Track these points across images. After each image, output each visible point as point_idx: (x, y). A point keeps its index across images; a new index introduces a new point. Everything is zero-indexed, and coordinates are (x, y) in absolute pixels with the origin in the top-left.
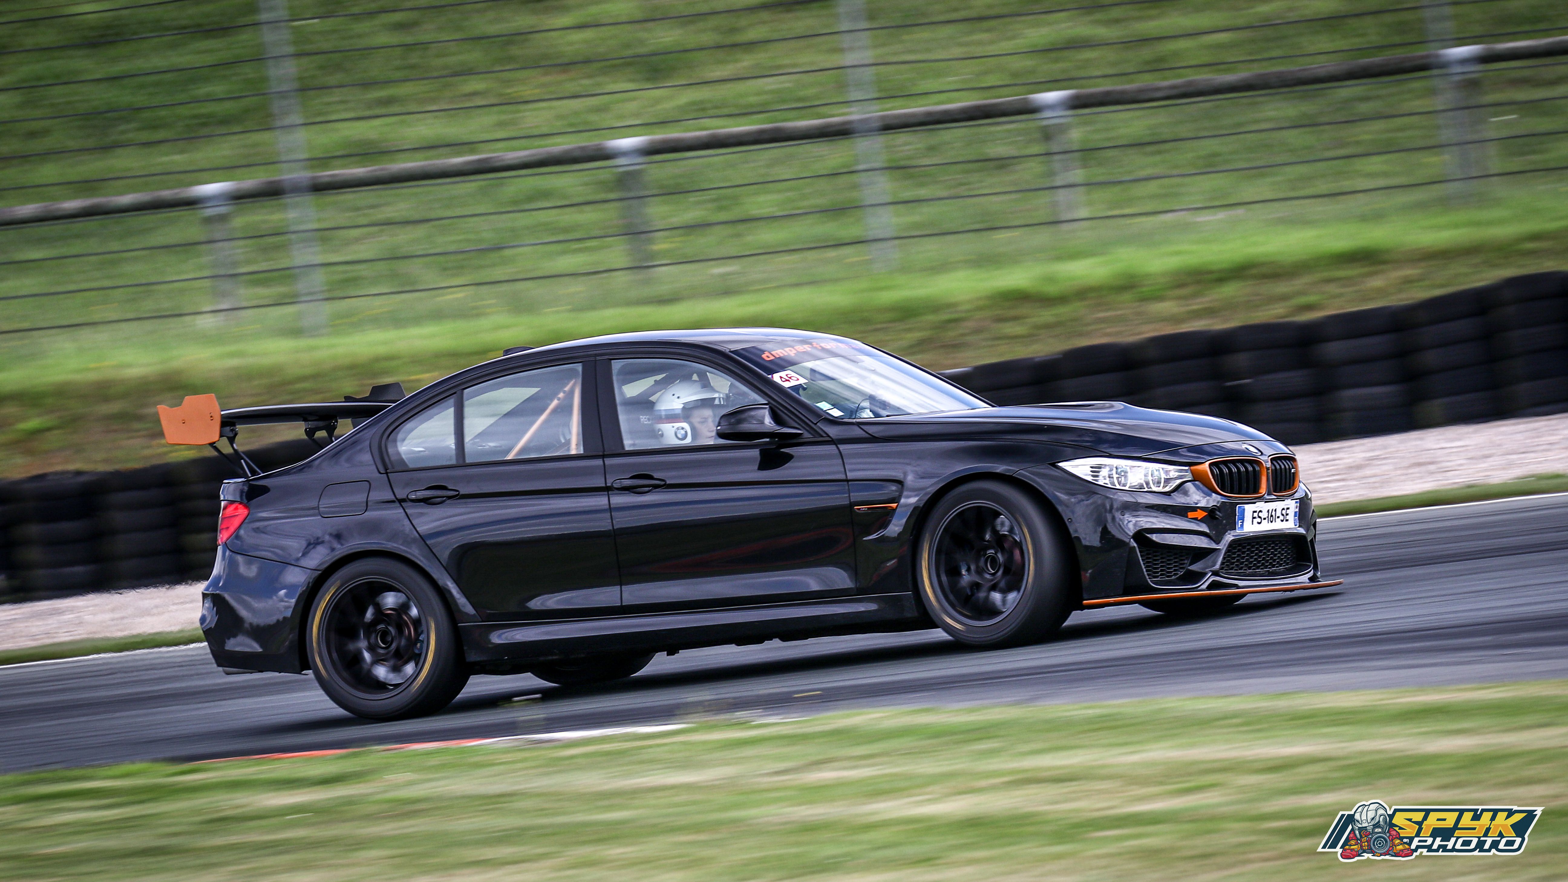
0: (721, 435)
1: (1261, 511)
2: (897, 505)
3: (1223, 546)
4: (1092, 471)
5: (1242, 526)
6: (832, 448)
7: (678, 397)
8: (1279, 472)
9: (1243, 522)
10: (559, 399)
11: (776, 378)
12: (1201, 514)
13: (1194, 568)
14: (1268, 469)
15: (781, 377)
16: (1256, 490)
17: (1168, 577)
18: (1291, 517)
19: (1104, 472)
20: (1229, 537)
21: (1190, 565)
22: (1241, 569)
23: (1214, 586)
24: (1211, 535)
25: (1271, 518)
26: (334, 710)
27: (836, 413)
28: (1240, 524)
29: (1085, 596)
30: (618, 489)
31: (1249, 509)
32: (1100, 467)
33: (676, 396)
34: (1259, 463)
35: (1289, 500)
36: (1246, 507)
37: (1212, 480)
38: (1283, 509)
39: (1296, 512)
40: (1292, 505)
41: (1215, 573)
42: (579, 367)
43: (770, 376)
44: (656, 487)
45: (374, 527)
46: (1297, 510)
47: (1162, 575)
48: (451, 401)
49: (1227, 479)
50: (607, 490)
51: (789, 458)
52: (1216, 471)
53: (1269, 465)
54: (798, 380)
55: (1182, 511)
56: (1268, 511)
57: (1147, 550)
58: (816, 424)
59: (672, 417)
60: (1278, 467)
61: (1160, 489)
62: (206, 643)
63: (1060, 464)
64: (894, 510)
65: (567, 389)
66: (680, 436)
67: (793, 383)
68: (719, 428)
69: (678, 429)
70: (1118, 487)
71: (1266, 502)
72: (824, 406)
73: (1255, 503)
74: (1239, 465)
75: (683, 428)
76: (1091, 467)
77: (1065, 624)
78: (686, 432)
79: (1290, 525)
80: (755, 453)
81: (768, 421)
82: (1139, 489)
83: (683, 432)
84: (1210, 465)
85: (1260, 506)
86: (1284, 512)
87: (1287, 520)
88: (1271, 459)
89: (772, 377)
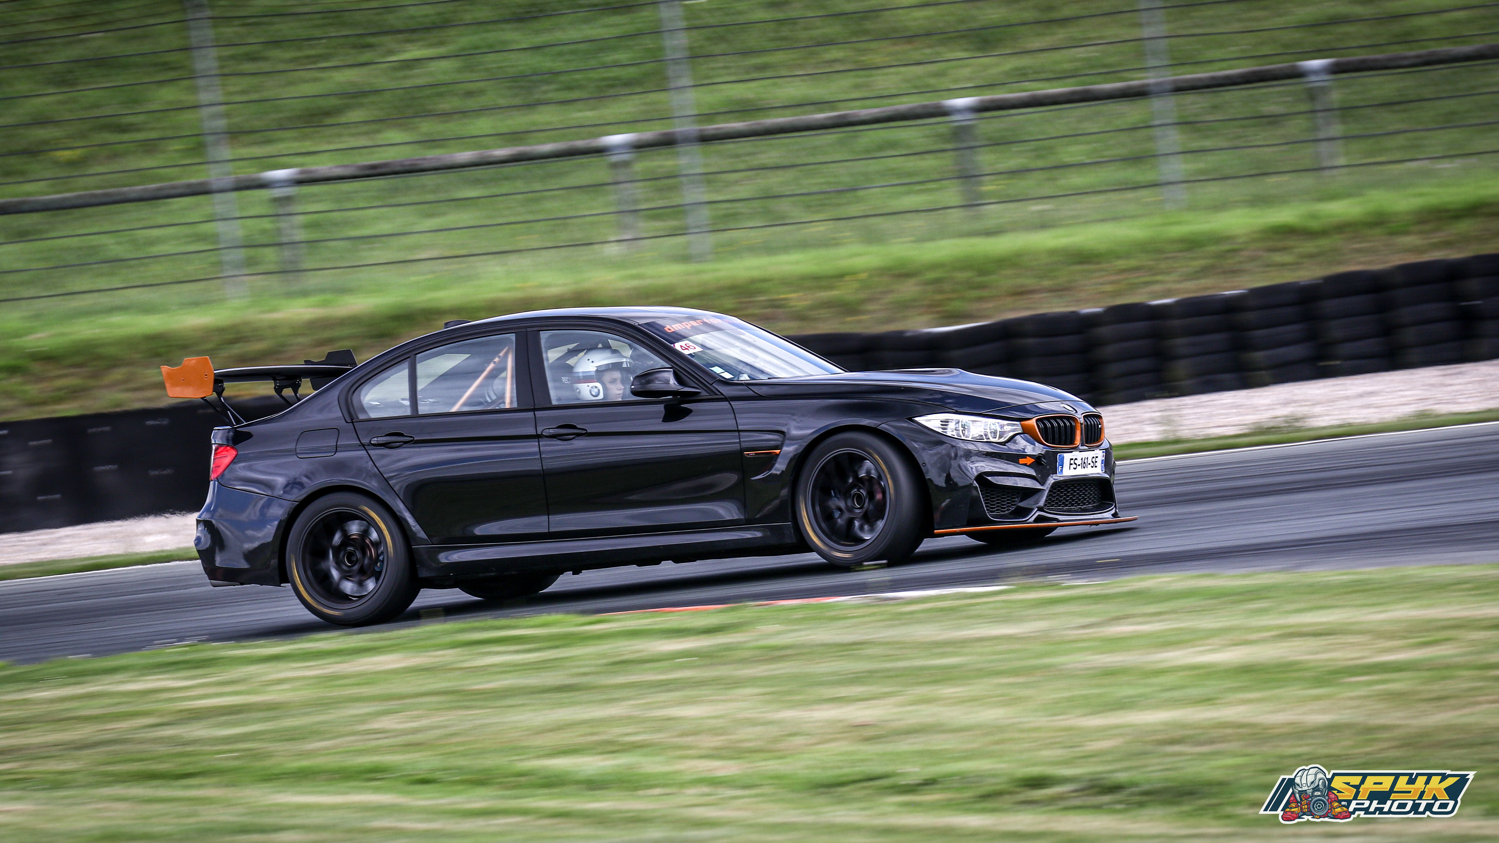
0: (635, 393)
1: (1076, 459)
2: (780, 452)
3: (1047, 487)
4: (942, 425)
5: (1062, 470)
6: (725, 405)
7: (593, 362)
8: (1090, 427)
9: (1062, 468)
10: (495, 363)
11: (677, 346)
12: (1029, 461)
13: (1022, 504)
14: (1081, 424)
15: (681, 346)
16: (1072, 441)
17: (1002, 511)
18: (1099, 464)
19: (951, 426)
20: (1051, 480)
21: (1020, 502)
22: (1060, 506)
23: (1039, 519)
24: (1037, 477)
25: (1084, 465)
26: (307, 616)
27: (727, 376)
28: (1060, 469)
29: (936, 526)
30: (547, 437)
31: (1067, 457)
32: (947, 421)
33: (591, 361)
34: (1074, 419)
35: (1098, 450)
36: (1065, 455)
37: (1039, 433)
38: (1093, 457)
39: (1102, 460)
40: (1099, 454)
41: (1040, 509)
42: (513, 337)
43: (672, 345)
44: (578, 435)
45: (341, 467)
46: (1104, 458)
47: (997, 510)
48: (406, 365)
49: (1050, 431)
50: (538, 437)
51: (688, 412)
52: (1041, 425)
53: (1082, 420)
54: (695, 348)
55: (1014, 458)
56: (1082, 459)
57: (986, 490)
58: (711, 384)
59: (587, 378)
60: (1089, 423)
61: (996, 440)
62: (199, 561)
63: (917, 419)
64: (777, 455)
65: (501, 354)
66: (594, 394)
67: (691, 351)
68: (633, 387)
69: (592, 387)
70: (963, 438)
71: (1080, 452)
72: (717, 370)
73: (1072, 452)
74: (1059, 420)
75: (596, 387)
76: (941, 421)
77: (917, 550)
78: (599, 390)
79: (1097, 471)
80: (661, 408)
81: (672, 381)
82: (979, 440)
83: (596, 390)
84: (1037, 420)
85: (1075, 454)
86: (1094, 460)
87: (1096, 467)
88: (1084, 416)
89: (674, 346)
